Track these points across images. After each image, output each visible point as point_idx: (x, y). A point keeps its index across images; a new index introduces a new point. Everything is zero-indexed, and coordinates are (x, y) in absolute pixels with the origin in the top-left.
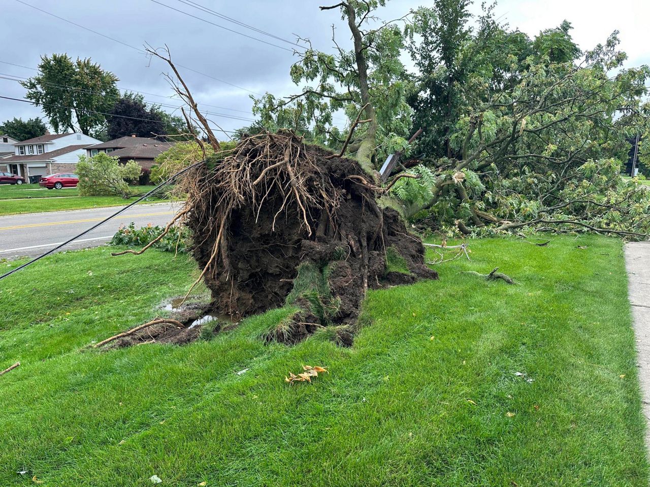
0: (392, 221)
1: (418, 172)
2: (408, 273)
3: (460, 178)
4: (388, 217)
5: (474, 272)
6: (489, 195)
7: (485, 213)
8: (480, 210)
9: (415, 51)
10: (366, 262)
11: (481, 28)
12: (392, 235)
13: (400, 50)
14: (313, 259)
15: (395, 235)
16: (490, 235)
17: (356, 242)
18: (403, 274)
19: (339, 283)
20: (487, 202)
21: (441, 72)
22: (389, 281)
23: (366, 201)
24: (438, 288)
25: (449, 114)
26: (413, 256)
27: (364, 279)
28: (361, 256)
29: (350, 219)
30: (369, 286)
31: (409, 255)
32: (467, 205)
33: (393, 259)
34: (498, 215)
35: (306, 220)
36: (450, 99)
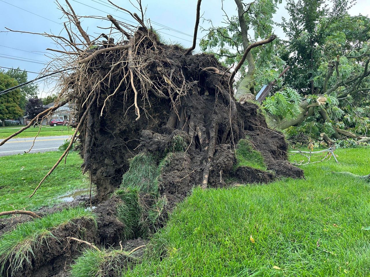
0: (249, 114)
1: (287, 93)
2: (265, 170)
3: (323, 101)
4: (245, 111)
5: (348, 172)
6: (348, 117)
7: (345, 131)
8: (340, 128)
9: (286, 25)
10: (211, 154)
11: (334, 5)
12: (250, 130)
13: (272, 14)
14: (149, 150)
15: (253, 130)
16: (352, 146)
17: (204, 133)
18: (256, 170)
19: (171, 178)
20: (346, 122)
21: (305, 36)
22: (239, 178)
23: (220, 93)
24: (302, 189)
25: (312, 65)
26: (273, 152)
27: (204, 174)
28: (206, 148)
29: (201, 110)
30: (209, 182)
31: (269, 151)
32: (330, 124)
33: (246, 153)
34: (356, 132)
35: (136, 103)
36: (312, 55)
